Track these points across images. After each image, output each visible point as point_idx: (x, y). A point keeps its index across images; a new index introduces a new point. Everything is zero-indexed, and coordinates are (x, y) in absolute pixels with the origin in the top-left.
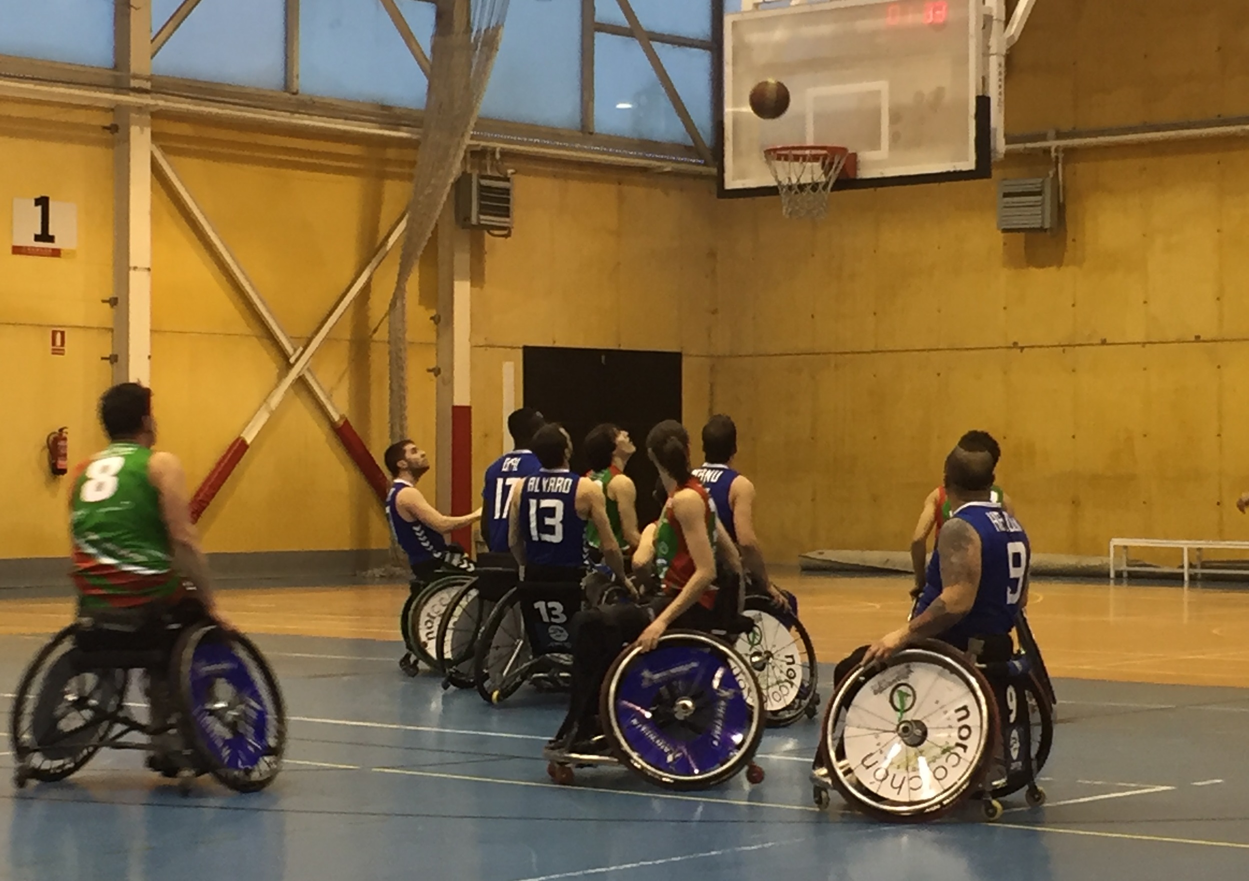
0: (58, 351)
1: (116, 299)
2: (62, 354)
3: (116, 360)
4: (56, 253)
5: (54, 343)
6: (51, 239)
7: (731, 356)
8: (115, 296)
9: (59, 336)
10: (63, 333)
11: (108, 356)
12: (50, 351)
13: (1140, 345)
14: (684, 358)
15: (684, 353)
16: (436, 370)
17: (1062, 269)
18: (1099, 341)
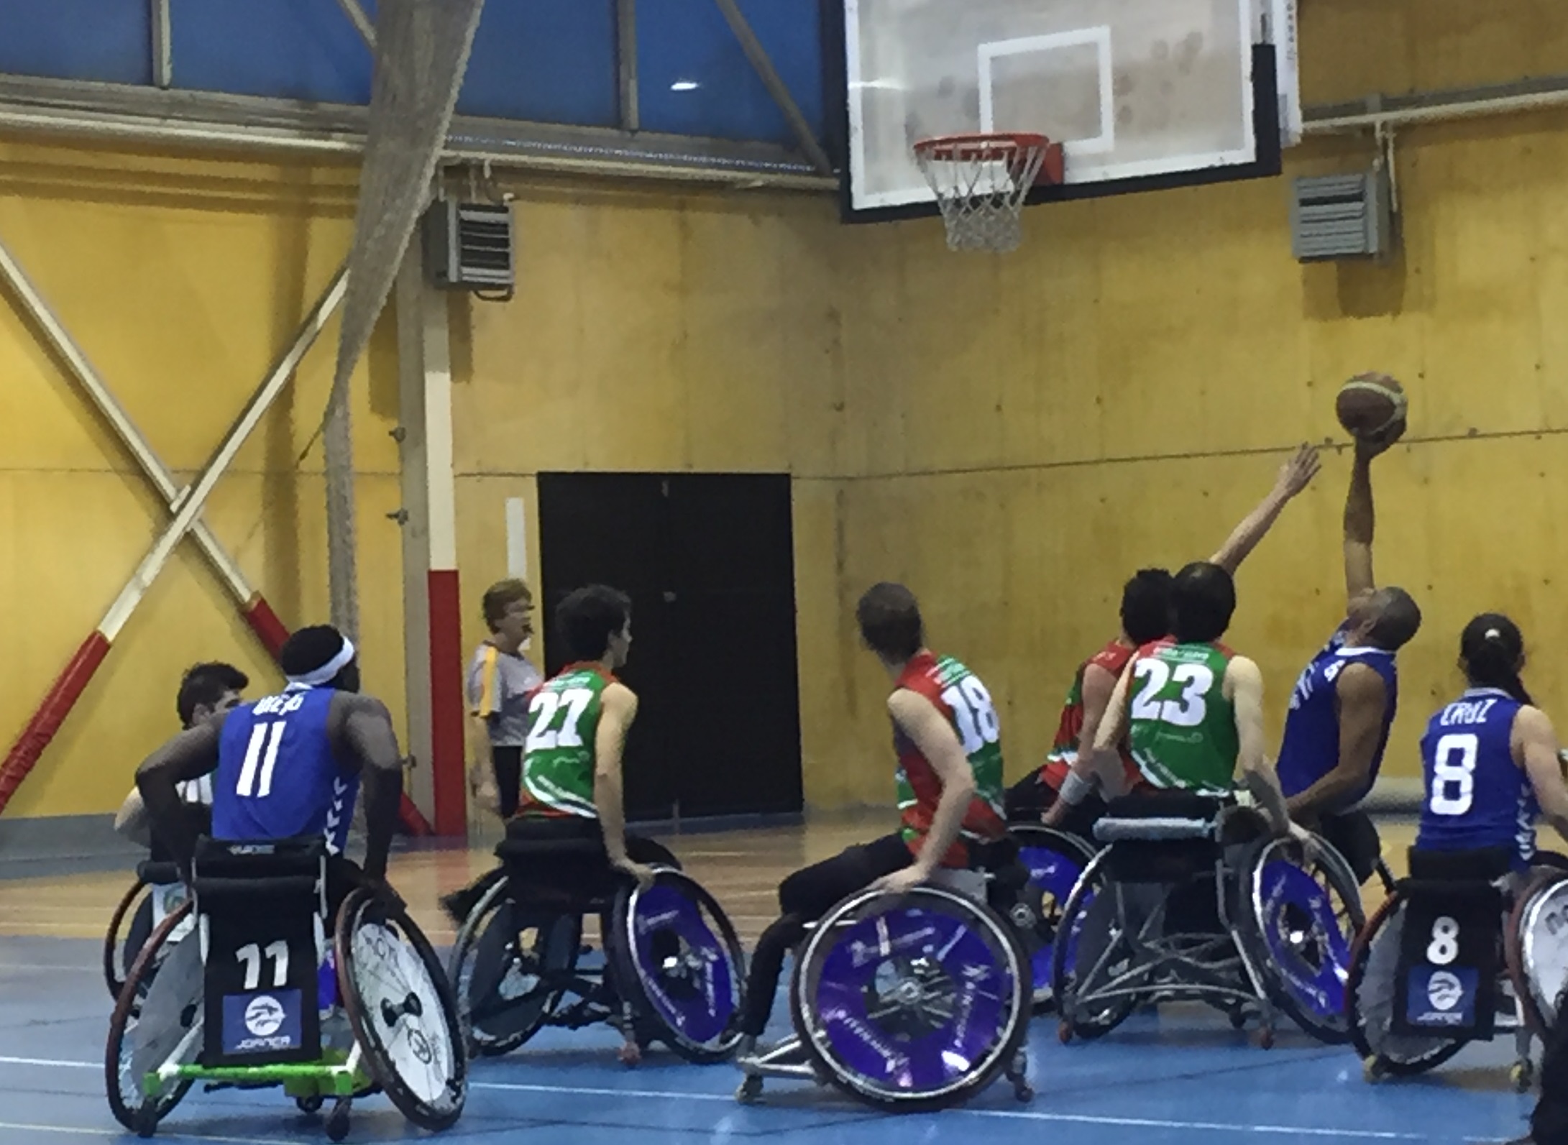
7: (868, 477)
13: (1533, 436)
14: (794, 483)
15: (793, 474)
16: (401, 515)
17: (1400, 318)
18: (1465, 432)
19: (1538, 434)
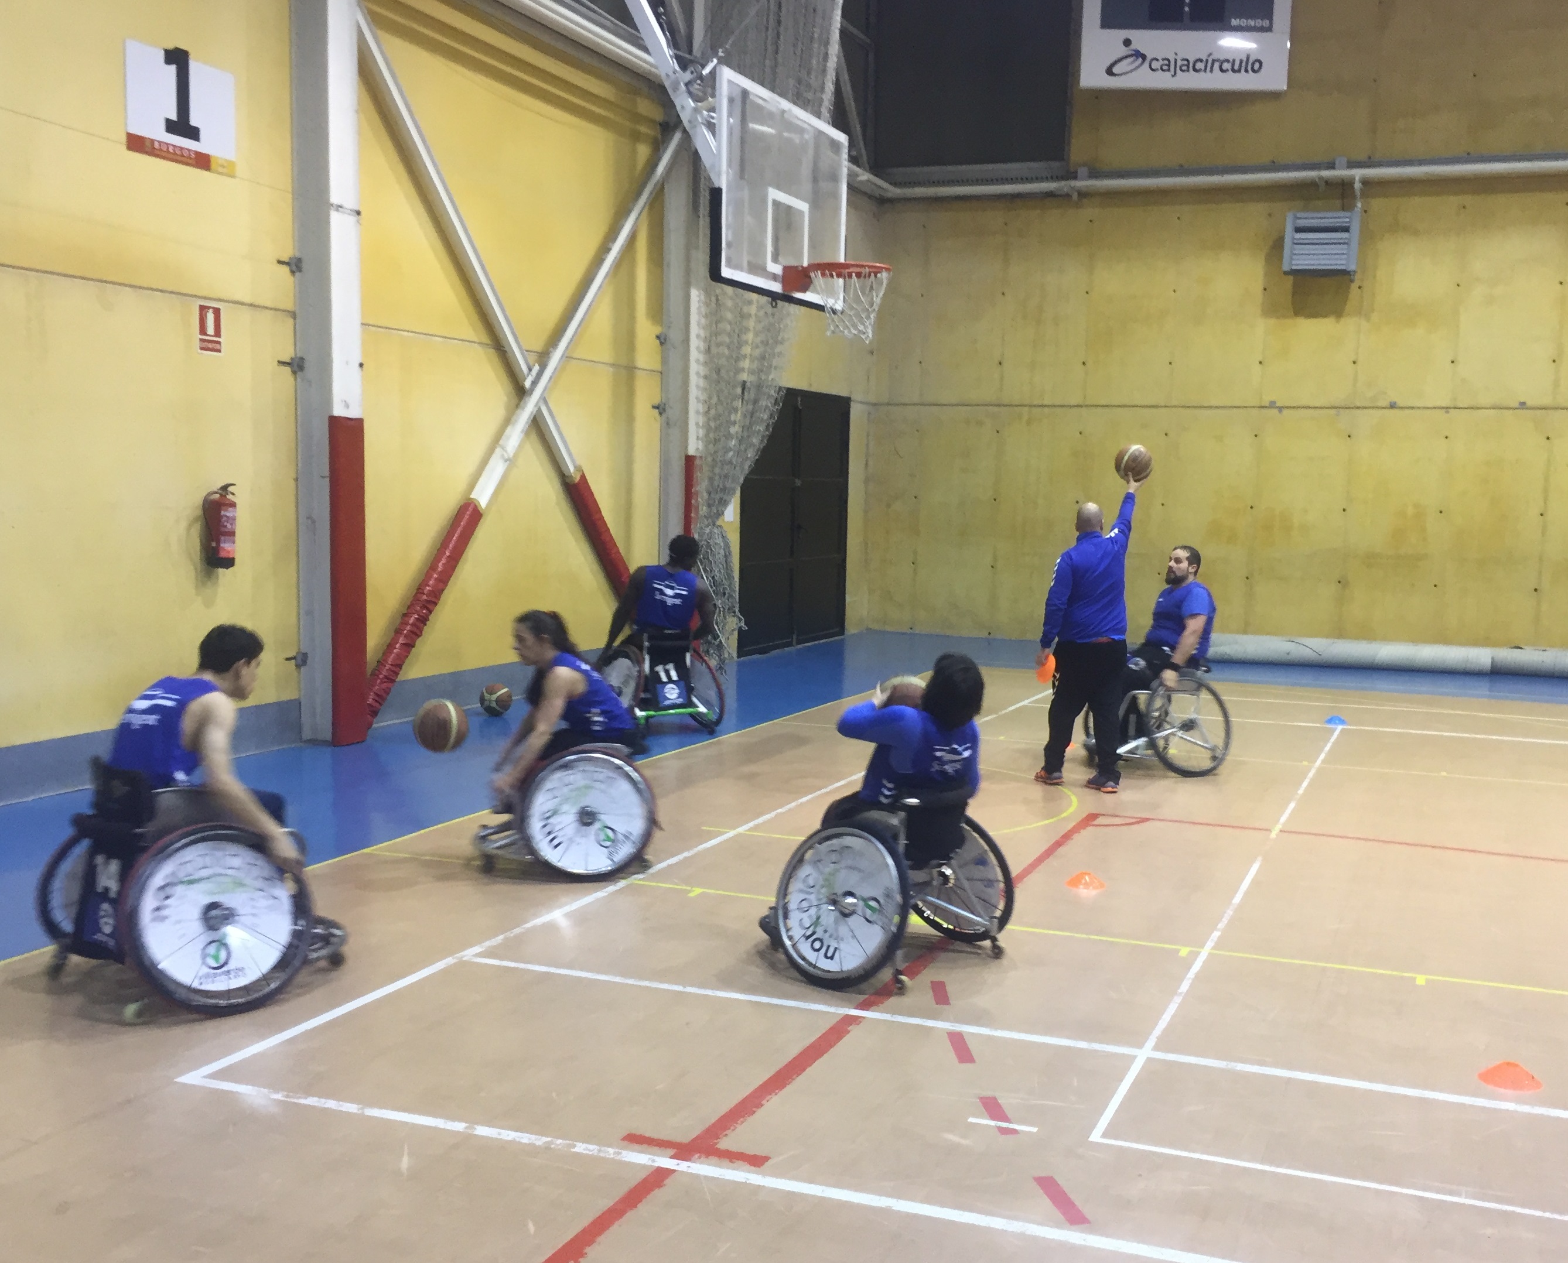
0: (211, 345)
1: (299, 261)
2: (219, 351)
3: (301, 368)
4: (202, 161)
5: (203, 330)
6: (193, 133)
8: (298, 255)
9: (210, 317)
10: (217, 312)
11: (288, 360)
12: (197, 344)
13: (1444, 410)
14: (852, 404)
15: (852, 399)
16: (661, 408)
17: (1343, 320)
18: (1386, 403)
19: (1447, 409)
